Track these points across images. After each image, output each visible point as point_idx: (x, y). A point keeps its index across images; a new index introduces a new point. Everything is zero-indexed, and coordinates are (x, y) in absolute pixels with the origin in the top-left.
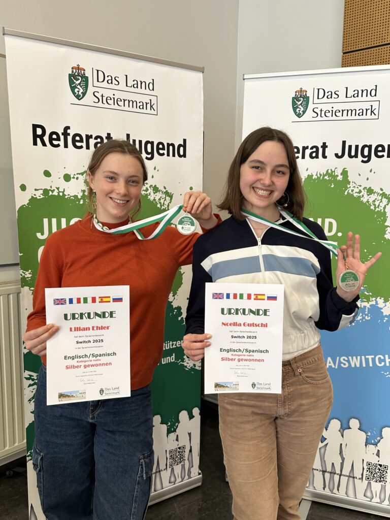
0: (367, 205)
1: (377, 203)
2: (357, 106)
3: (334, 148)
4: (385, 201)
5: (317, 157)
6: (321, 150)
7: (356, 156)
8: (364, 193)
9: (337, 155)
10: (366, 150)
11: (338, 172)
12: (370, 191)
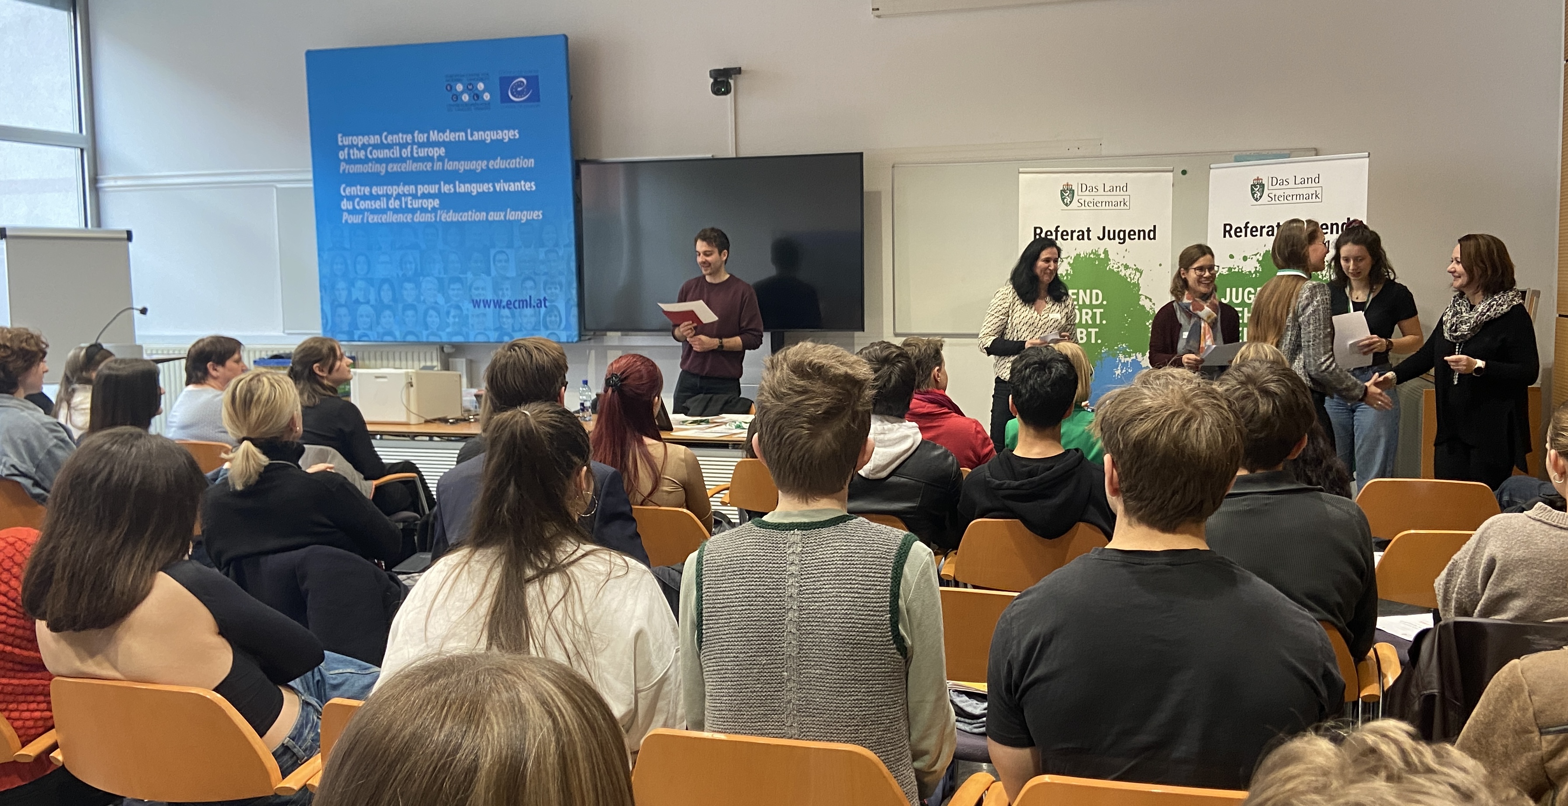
0: (1124, 278)
1: (1132, 276)
2: (1113, 199)
3: (1096, 232)
4: (1138, 274)
5: (1083, 239)
6: (1086, 234)
7: (1114, 238)
8: (1122, 268)
9: (1099, 238)
10: (1122, 234)
11: (1101, 252)
12: (1126, 267)
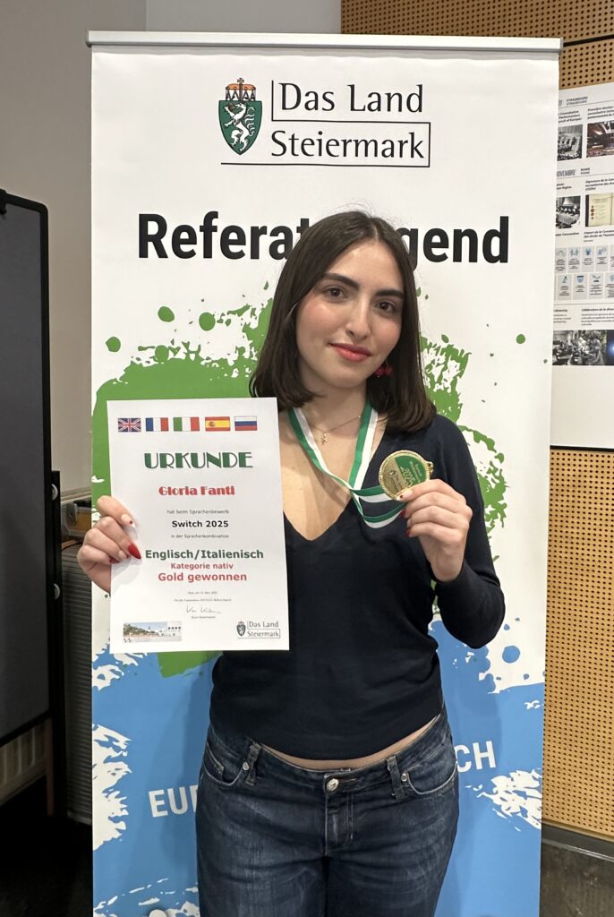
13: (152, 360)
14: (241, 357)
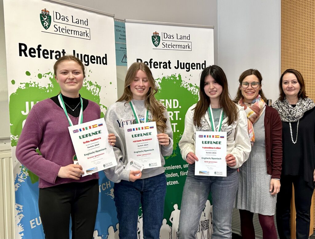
13: (24, 87)
14: (49, 86)
